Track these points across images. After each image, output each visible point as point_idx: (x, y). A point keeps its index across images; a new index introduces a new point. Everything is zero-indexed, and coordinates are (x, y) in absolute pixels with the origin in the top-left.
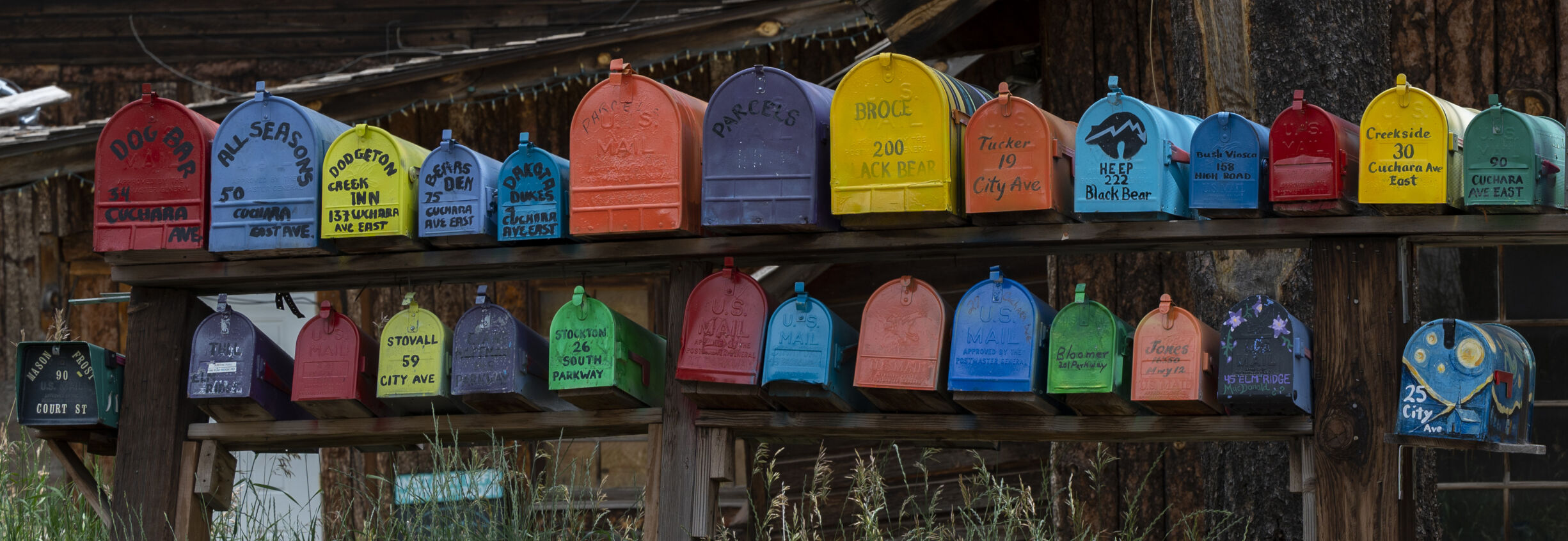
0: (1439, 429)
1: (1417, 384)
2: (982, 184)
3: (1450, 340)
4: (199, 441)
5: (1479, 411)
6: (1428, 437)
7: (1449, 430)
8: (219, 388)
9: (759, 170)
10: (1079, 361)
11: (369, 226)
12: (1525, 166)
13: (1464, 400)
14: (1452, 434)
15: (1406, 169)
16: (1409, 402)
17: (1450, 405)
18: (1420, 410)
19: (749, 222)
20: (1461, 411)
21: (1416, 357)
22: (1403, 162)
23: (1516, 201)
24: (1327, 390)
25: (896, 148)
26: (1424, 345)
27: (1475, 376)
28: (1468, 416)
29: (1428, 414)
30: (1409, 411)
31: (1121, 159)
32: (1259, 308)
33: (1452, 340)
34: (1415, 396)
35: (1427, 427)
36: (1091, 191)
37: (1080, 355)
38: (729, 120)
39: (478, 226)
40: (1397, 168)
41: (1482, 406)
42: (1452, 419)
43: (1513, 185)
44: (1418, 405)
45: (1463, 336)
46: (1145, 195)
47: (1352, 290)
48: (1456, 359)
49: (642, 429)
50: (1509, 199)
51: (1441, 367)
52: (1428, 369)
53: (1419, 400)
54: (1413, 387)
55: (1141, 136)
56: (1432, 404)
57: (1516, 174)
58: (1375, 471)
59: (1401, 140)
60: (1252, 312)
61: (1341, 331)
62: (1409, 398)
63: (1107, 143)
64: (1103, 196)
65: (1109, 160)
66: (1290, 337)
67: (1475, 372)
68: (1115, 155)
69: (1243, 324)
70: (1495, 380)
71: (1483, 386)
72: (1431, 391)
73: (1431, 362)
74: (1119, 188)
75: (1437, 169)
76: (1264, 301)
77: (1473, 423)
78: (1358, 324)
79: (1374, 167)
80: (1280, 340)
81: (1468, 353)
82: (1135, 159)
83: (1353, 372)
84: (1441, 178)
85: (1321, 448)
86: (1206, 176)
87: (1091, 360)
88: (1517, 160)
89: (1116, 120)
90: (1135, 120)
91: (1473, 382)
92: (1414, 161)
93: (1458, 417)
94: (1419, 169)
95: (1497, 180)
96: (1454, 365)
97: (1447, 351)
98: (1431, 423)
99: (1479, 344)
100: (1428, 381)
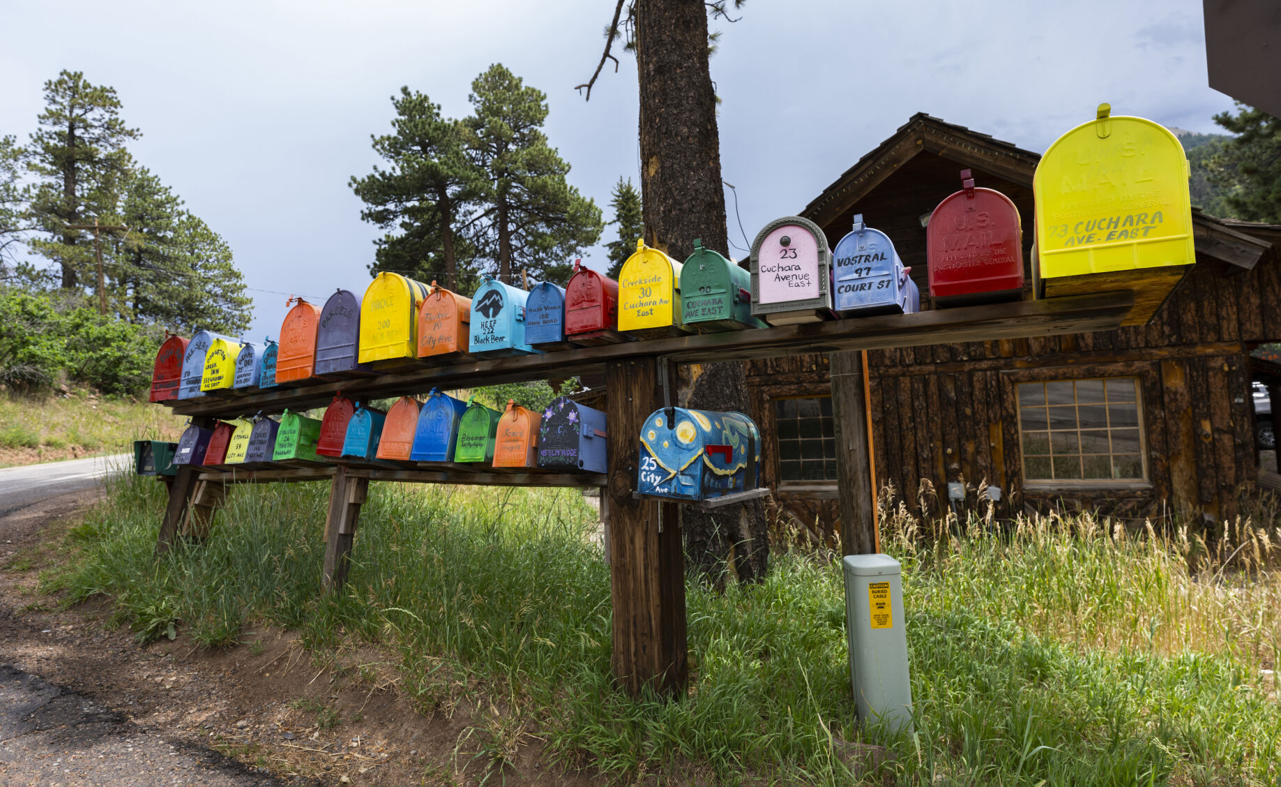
0: (666, 490)
1: (650, 456)
2: (426, 340)
3: (671, 424)
4: (201, 481)
5: (693, 477)
6: (660, 496)
7: (673, 491)
8: (182, 460)
9: (337, 343)
10: (472, 442)
11: (214, 385)
12: (723, 291)
13: (683, 468)
14: (675, 494)
15: (647, 304)
16: (645, 470)
17: (673, 472)
18: (653, 476)
19: (332, 371)
20: (680, 477)
21: (649, 437)
22: (645, 300)
23: (718, 317)
24: (615, 458)
25: (387, 324)
26: (654, 428)
27: (690, 450)
28: (686, 481)
29: (658, 479)
30: (645, 477)
31: (491, 318)
32: (562, 405)
33: (673, 423)
34: (650, 465)
35: (658, 489)
36: (477, 339)
37: (472, 439)
38: (328, 319)
39: (250, 383)
40: (641, 304)
41: (695, 473)
42: (674, 483)
43: (715, 306)
44: (652, 472)
45: (680, 420)
46: (502, 338)
47: (628, 392)
48: (676, 437)
49: (329, 477)
50: (713, 316)
51: (666, 444)
52: (657, 445)
53: (652, 468)
54: (647, 458)
55: (501, 303)
56: (661, 471)
57: (717, 297)
58: (644, 512)
59: (643, 286)
60: (558, 408)
61: (622, 420)
62: (645, 467)
63: (484, 310)
64: (482, 341)
65: (485, 319)
66: (578, 424)
67: (690, 447)
68: (488, 316)
69: (553, 416)
70: (705, 452)
71: (695, 457)
72: (659, 461)
73: (659, 439)
74: (489, 336)
75: (666, 302)
76: (565, 401)
77: (690, 486)
78: (632, 414)
79: (627, 306)
80: (572, 426)
81: (684, 433)
82: (498, 317)
83: (630, 445)
84: (668, 308)
85: (612, 496)
86: (534, 323)
87: (477, 441)
88: (719, 287)
89: (488, 296)
90: (498, 293)
91: (689, 454)
92: (652, 298)
93: (679, 482)
94: (655, 303)
95: (706, 304)
96: (675, 442)
97: (670, 432)
98: (660, 485)
99: (692, 425)
100: (657, 453)
